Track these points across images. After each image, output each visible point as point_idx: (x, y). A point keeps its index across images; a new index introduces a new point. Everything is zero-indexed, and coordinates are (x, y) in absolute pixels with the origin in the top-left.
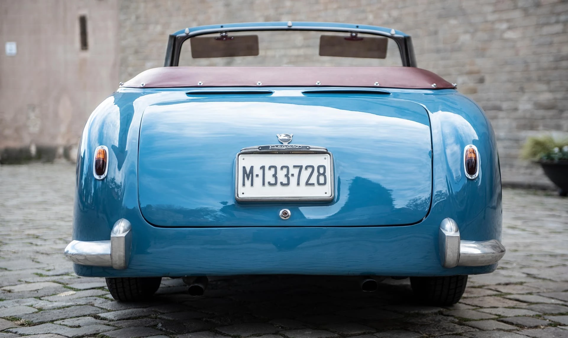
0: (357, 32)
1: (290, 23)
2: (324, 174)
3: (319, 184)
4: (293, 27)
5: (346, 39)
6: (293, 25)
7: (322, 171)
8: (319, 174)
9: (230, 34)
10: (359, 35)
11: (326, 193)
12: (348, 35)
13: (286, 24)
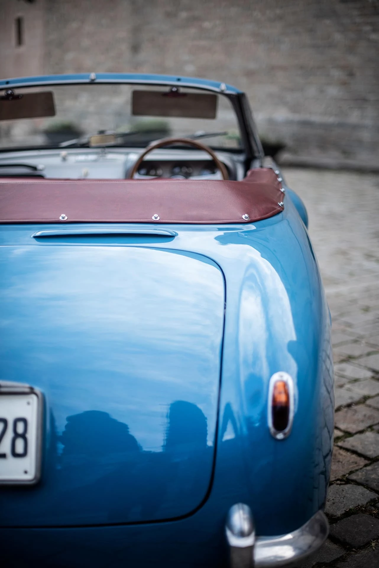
0: (177, 86)
1: (93, 76)
2: (23, 436)
3: (15, 454)
4: (98, 81)
5: (165, 94)
6: (98, 77)
7: (20, 428)
8: (17, 435)
9: (17, 92)
10: (182, 90)
11: (26, 472)
12: (167, 89)
13: (88, 77)
